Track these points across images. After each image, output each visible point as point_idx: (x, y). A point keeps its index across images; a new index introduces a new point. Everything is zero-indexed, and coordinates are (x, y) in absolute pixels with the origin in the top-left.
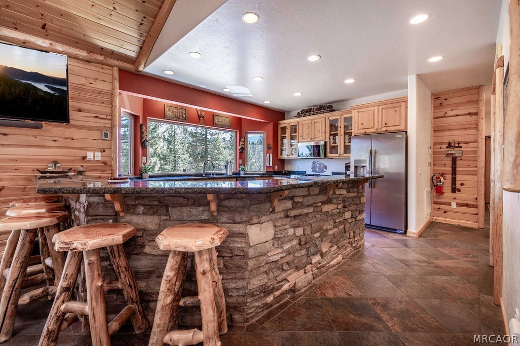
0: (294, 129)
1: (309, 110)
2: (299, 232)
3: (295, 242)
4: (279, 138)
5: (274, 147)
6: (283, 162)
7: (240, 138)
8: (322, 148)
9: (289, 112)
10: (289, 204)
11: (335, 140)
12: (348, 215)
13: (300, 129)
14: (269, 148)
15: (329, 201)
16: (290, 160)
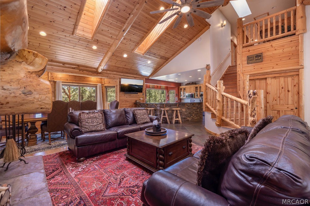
0: (185, 89)
1: (189, 84)
2: (189, 111)
3: (188, 113)
4: (180, 92)
5: (178, 95)
6: (181, 99)
7: (168, 92)
8: (193, 95)
9: (182, 83)
10: (187, 106)
11: (197, 93)
12: (198, 110)
13: (186, 89)
14: (176, 95)
15: (194, 107)
16: (183, 99)
